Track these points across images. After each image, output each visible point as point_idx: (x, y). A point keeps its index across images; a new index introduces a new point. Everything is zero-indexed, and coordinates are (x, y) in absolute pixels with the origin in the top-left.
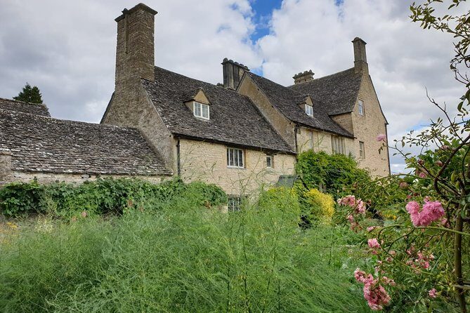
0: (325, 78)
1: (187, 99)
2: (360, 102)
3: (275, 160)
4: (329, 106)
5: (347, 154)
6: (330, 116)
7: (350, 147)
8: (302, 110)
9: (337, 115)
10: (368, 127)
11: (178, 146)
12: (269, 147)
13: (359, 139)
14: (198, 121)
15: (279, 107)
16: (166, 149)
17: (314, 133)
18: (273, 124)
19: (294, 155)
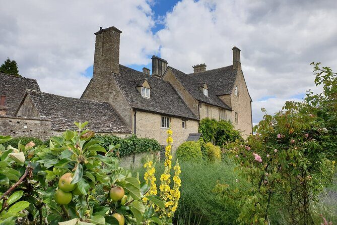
0: (214, 70)
1: (137, 85)
2: (236, 88)
3: (187, 124)
4: (217, 89)
5: (228, 121)
6: (217, 95)
7: (229, 116)
8: (202, 92)
9: (222, 95)
10: (240, 103)
11: (135, 115)
12: (184, 115)
13: (235, 111)
14: (144, 99)
15: (189, 90)
16: (127, 117)
17: (209, 107)
18: (185, 101)
19: (198, 121)
